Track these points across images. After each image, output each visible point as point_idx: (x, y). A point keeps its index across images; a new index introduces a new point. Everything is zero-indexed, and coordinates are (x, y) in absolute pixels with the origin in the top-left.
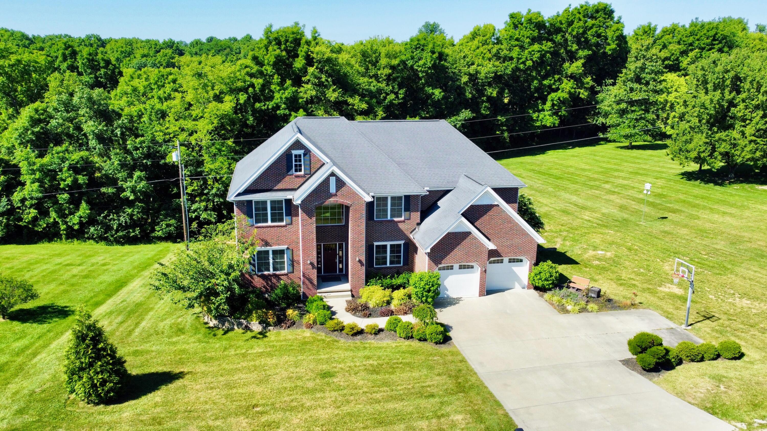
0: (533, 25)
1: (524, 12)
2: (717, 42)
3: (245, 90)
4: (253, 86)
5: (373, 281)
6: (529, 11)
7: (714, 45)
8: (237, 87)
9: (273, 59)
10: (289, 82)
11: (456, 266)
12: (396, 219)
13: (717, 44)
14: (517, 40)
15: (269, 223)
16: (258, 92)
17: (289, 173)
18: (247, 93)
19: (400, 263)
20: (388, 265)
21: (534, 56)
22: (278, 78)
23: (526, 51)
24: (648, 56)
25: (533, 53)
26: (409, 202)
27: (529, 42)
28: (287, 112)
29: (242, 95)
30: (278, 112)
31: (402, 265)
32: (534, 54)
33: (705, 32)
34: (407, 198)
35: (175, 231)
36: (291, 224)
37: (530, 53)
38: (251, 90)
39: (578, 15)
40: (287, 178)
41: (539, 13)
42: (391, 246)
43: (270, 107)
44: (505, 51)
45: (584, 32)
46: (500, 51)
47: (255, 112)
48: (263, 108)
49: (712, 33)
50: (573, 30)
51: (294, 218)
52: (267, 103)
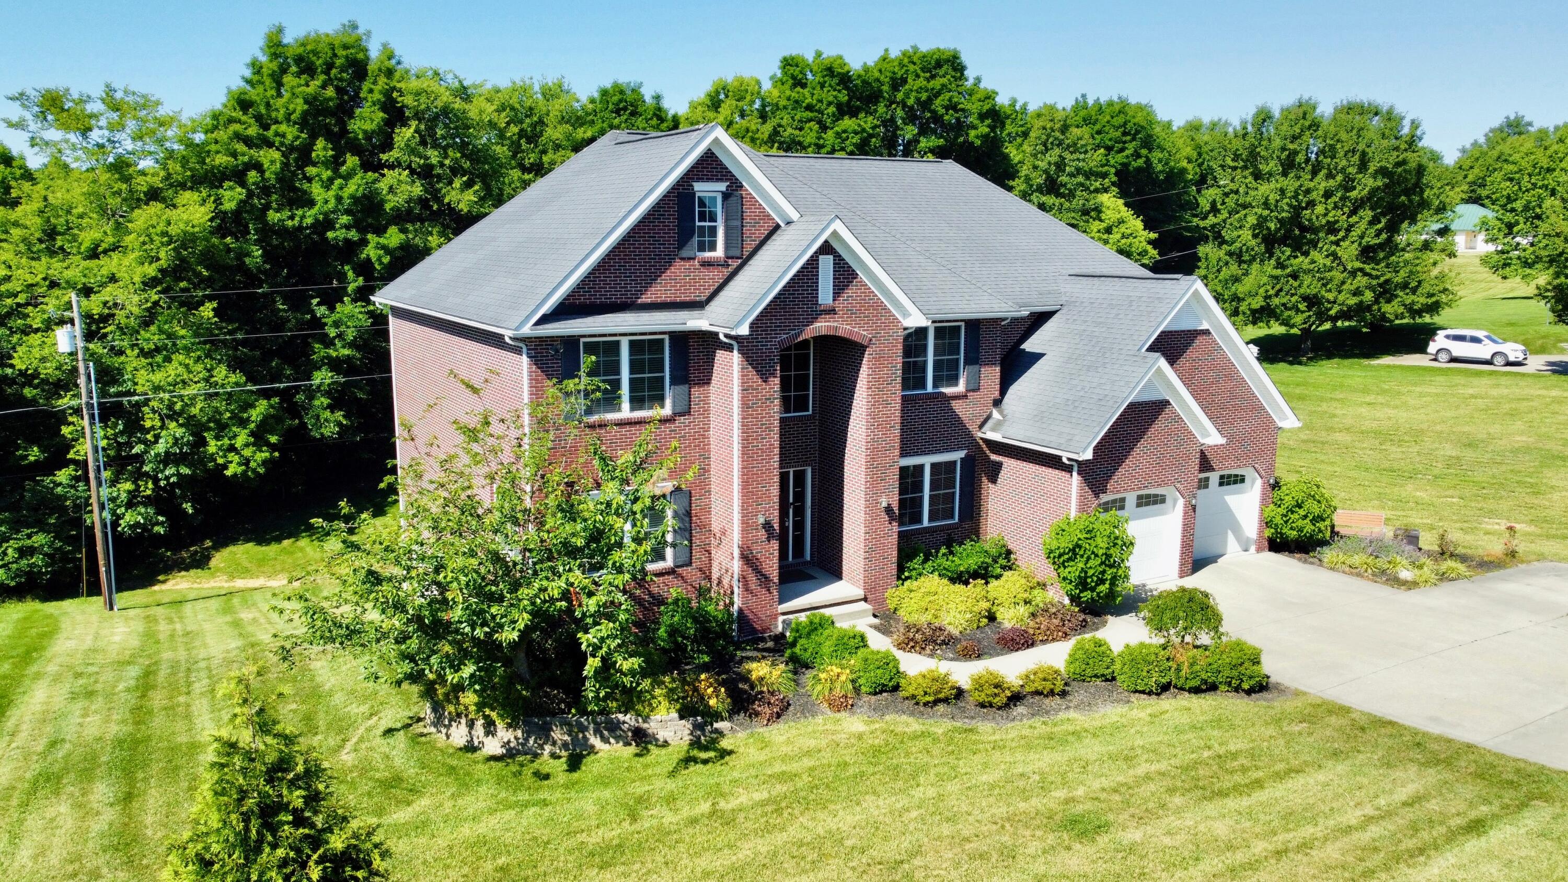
0: (836, 80)
1: (810, 57)
2: (1128, 138)
3: (238, 176)
4: (258, 167)
5: (916, 563)
6: (819, 54)
7: (1125, 142)
8: (213, 167)
9: (300, 106)
10: (352, 161)
11: (1131, 499)
12: (948, 390)
13: (1130, 142)
14: (809, 108)
15: (626, 412)
16: (273, 182)
17: (685, 253)
18: (243, 184)
19: (952, 517)
20: (926, 523)
21: (848, 142)
22: (325, 149)
23: (830, 133)
24: (1067, 142)
25: (844, 135)
26: (978, 341)
27: (834, 115)
28: (353, 235)
29: (231, 188)
30: (330, 235)
31: (957, 520)
32: (848, 138)
33: (1108, 118)
34: (974, 325)
35: (46, 566)
36: (688, 412)
37: (838, 135)
38: (253, 176)
39: (911, 67)
40: (678, 269)
41: (841, 58)
42: (933, 466)
43: (309, 221)
44: (789, 130)
45: (930, 100)
46: (781, 129)
47: (267, 232)
48: (290, 223)
49: (1120, 120)
50: (907, 95)
51: (696, 392)
52: (299, 212)
